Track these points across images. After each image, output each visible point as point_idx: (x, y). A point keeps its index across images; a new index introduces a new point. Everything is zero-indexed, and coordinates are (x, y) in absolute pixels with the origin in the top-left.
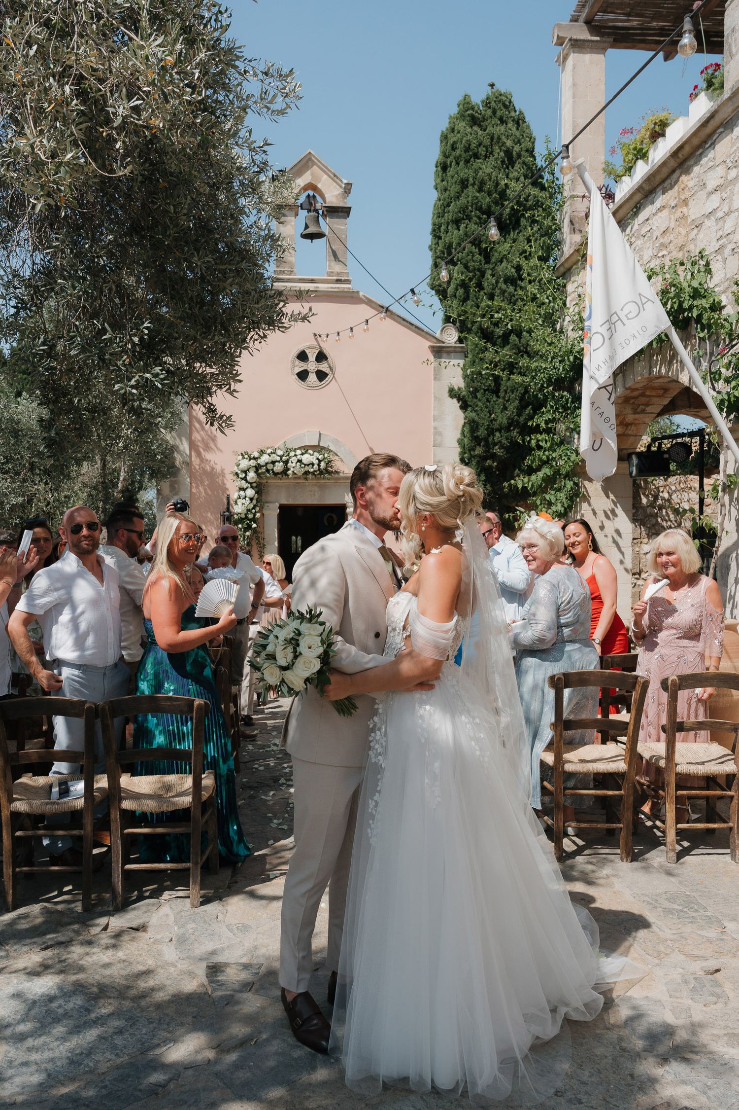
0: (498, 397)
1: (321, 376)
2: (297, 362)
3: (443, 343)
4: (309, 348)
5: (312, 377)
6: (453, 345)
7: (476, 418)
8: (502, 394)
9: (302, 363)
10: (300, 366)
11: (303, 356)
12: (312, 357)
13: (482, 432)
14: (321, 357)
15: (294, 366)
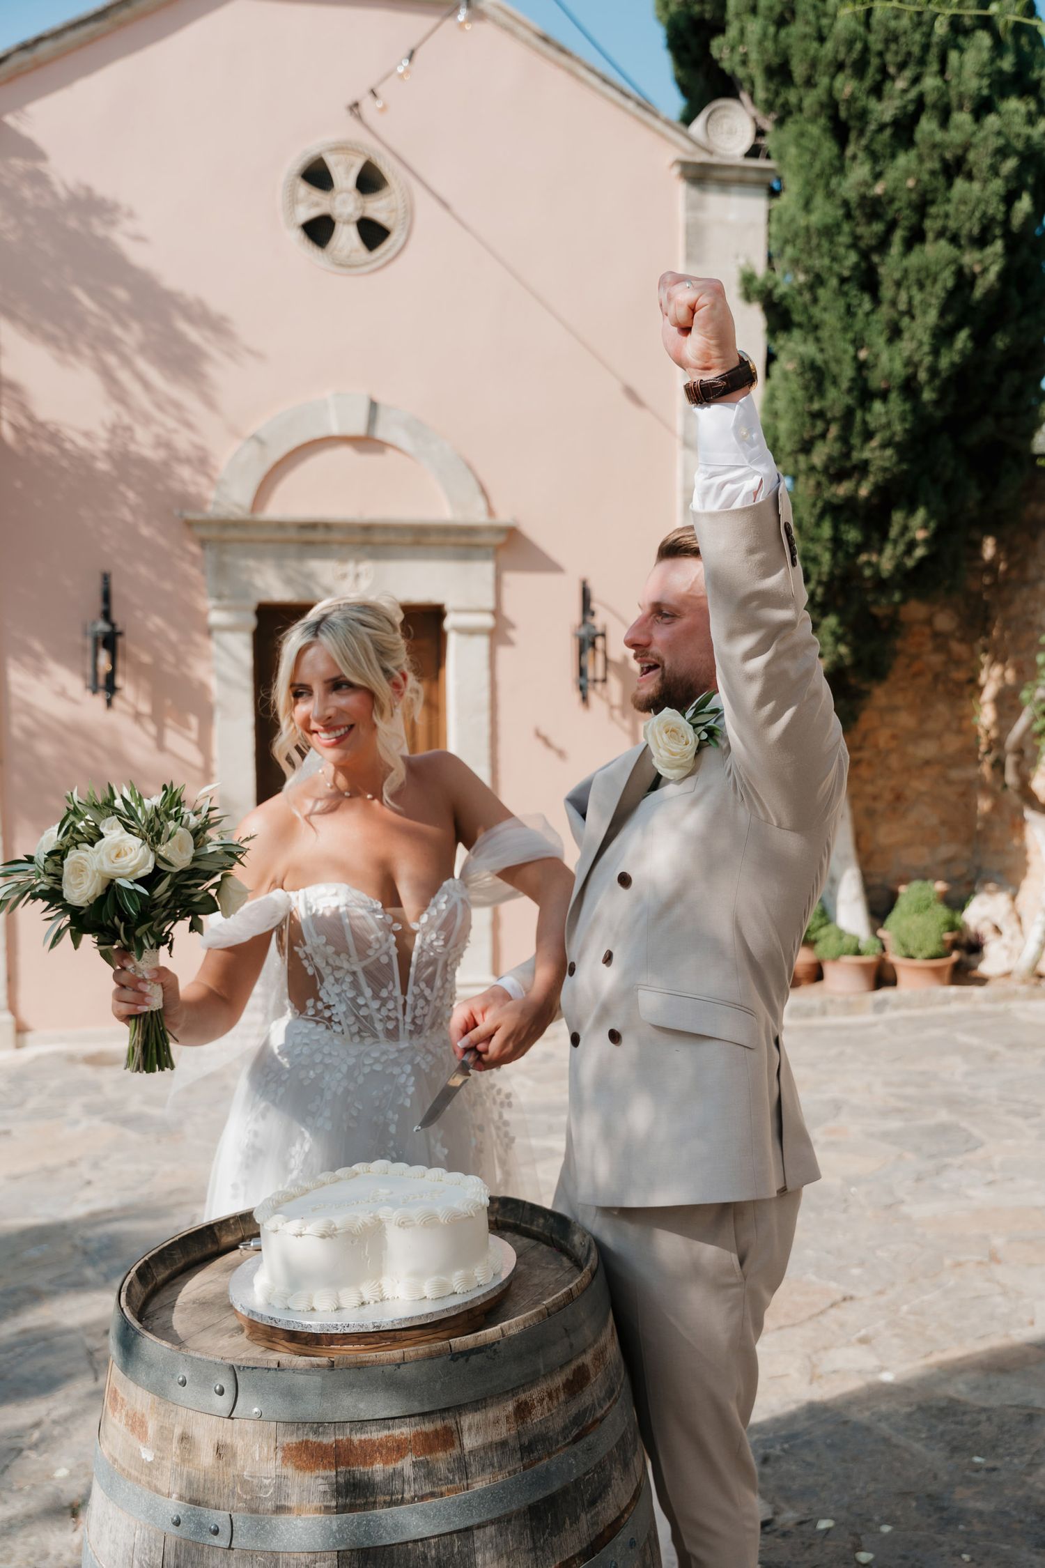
0: (876, 301)
1: (372, 233)
2: (304, 189)
3: (711, 152)
4: (339, 148)
5: (346, 237)
6: (739, 160)
7: (819, 358)
8: (887, 292)
9: (317, 195)
10: (312, 204)
11: (317, 175)
12: (344, 175)
13: (836, 399)
14: (370, 181)
15: (293, 201)
